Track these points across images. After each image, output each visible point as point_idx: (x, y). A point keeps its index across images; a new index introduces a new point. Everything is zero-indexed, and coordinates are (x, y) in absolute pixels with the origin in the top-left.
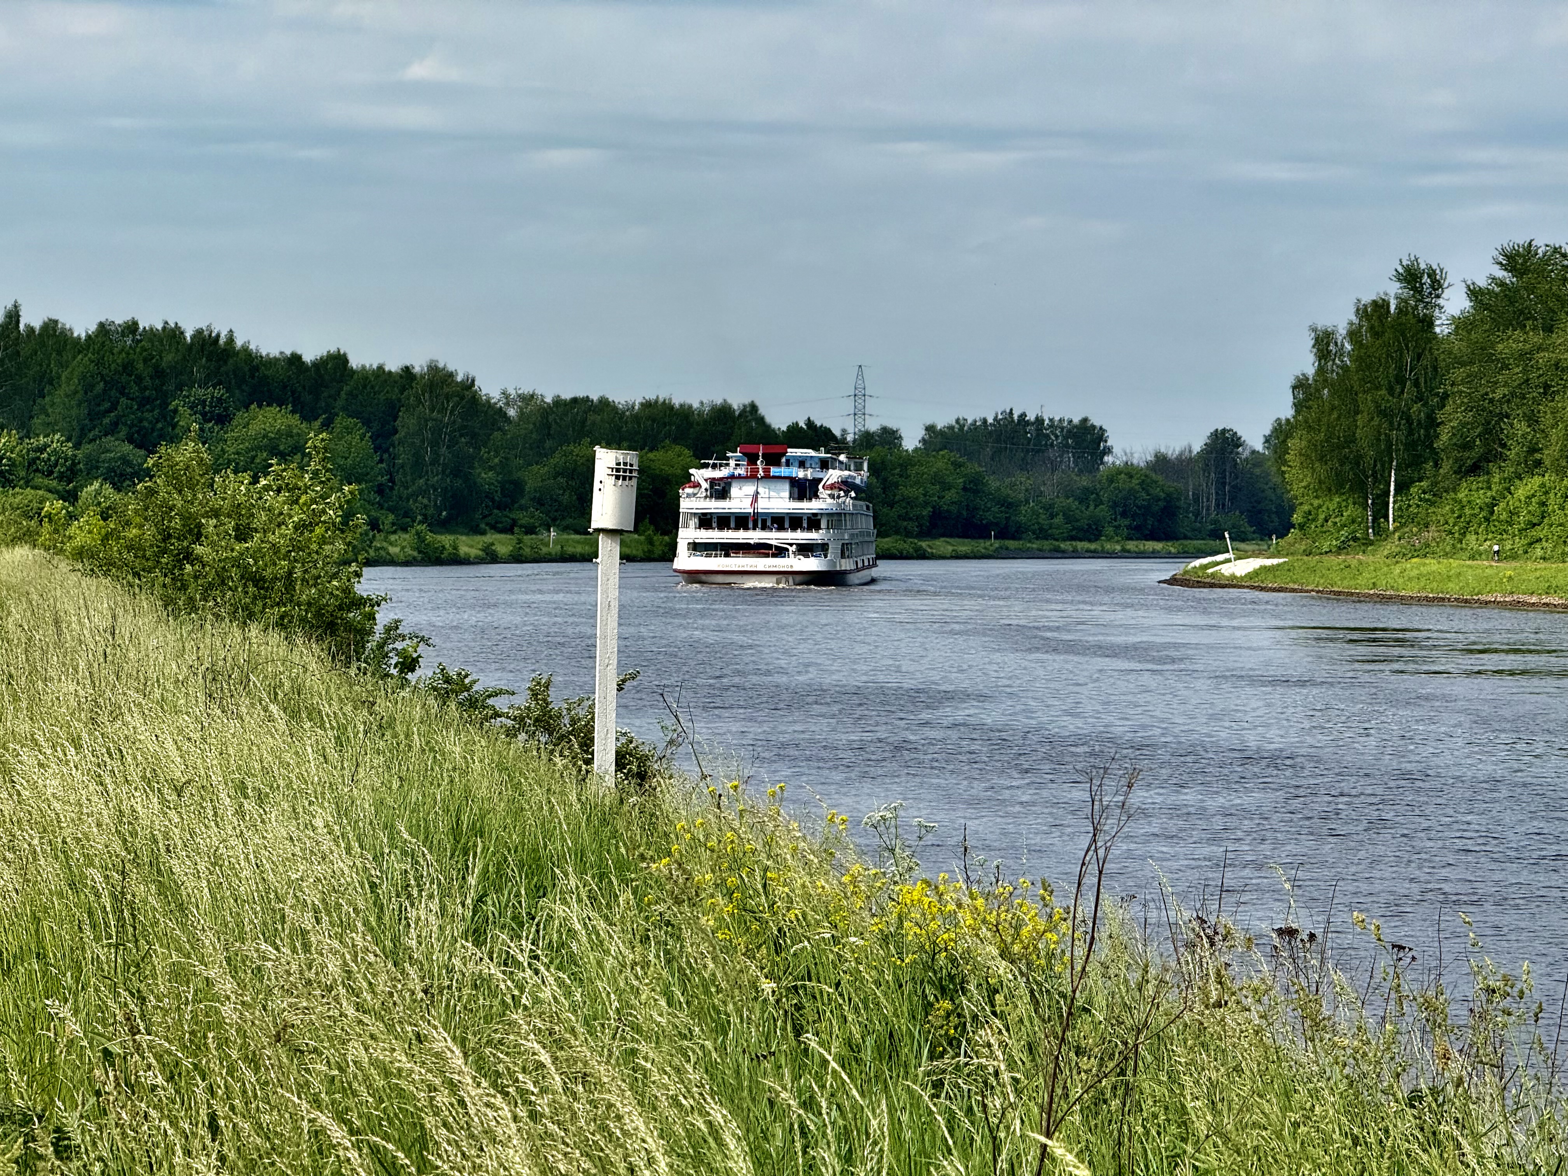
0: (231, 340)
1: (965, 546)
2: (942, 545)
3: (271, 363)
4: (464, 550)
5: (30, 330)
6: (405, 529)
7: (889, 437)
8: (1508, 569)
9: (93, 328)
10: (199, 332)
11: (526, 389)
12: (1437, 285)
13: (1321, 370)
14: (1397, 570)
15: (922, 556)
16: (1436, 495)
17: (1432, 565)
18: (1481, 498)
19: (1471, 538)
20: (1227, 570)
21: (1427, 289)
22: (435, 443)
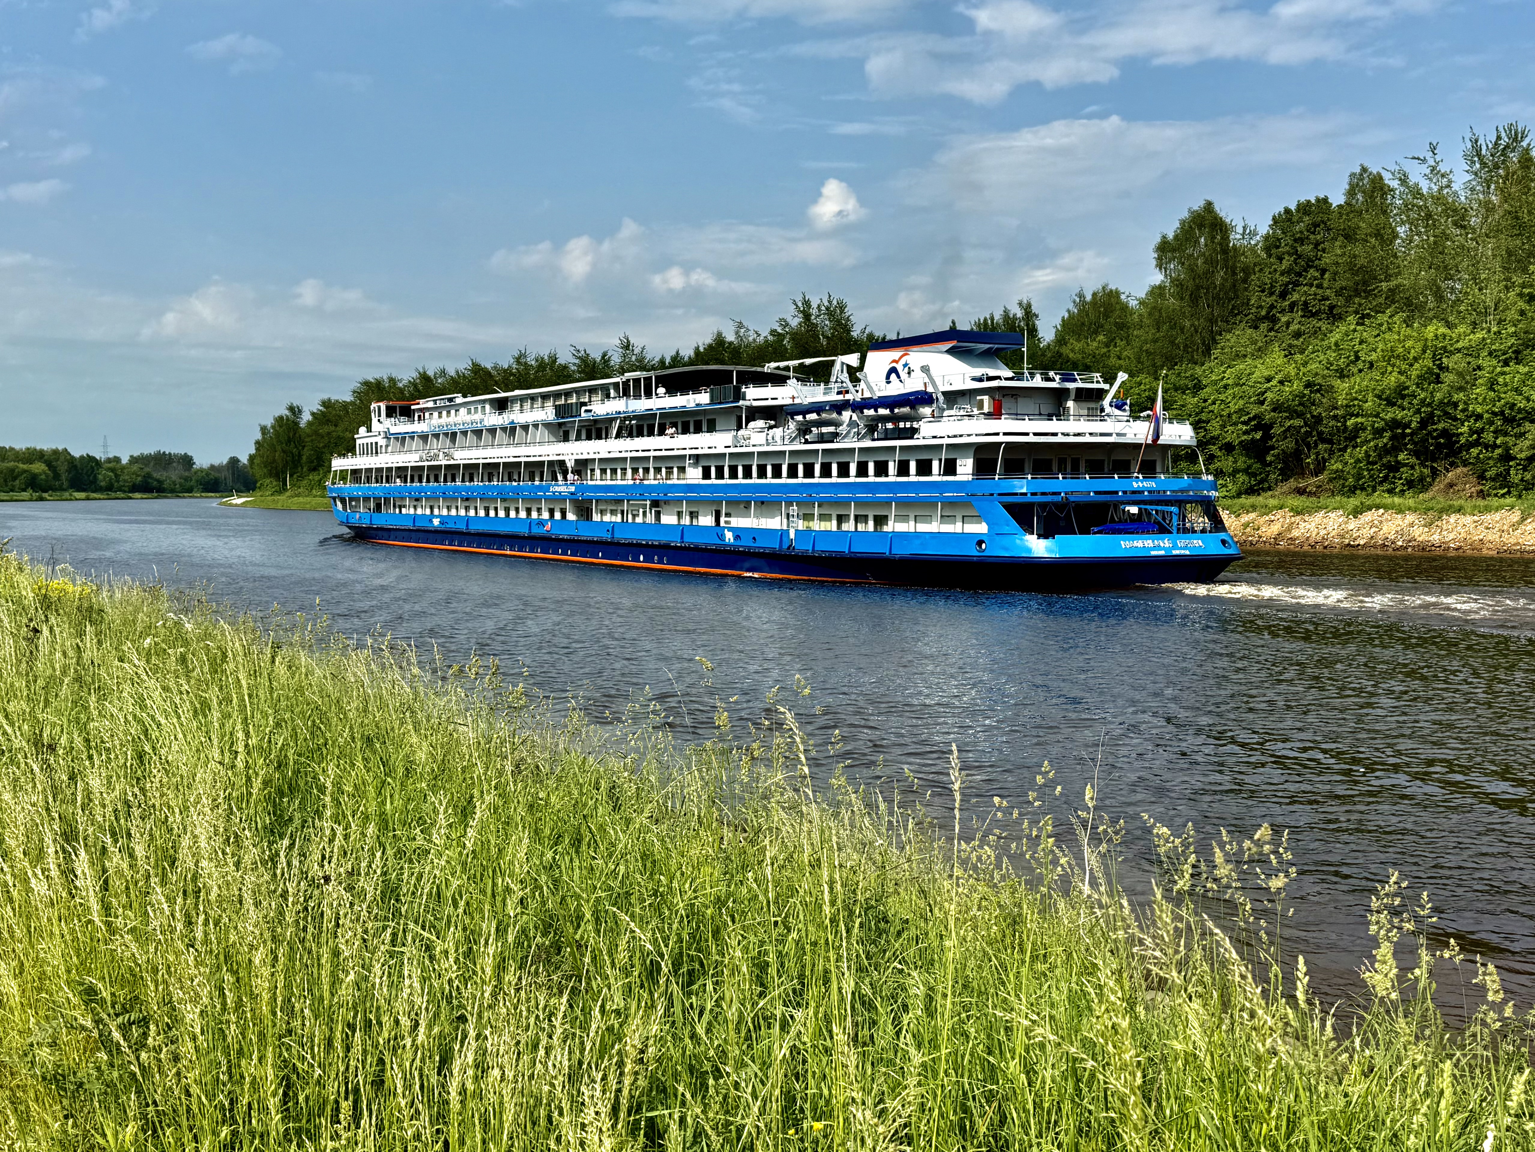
1: (145, 495)
2: (137, 495)
12: (300, 411)
13: (263, 438)
14: (291, 501)
15: (131, 498)
16: (302, 477)
17: (301, 499)
18: (317, 478)
20: (234, 502)
21: (297, 413)
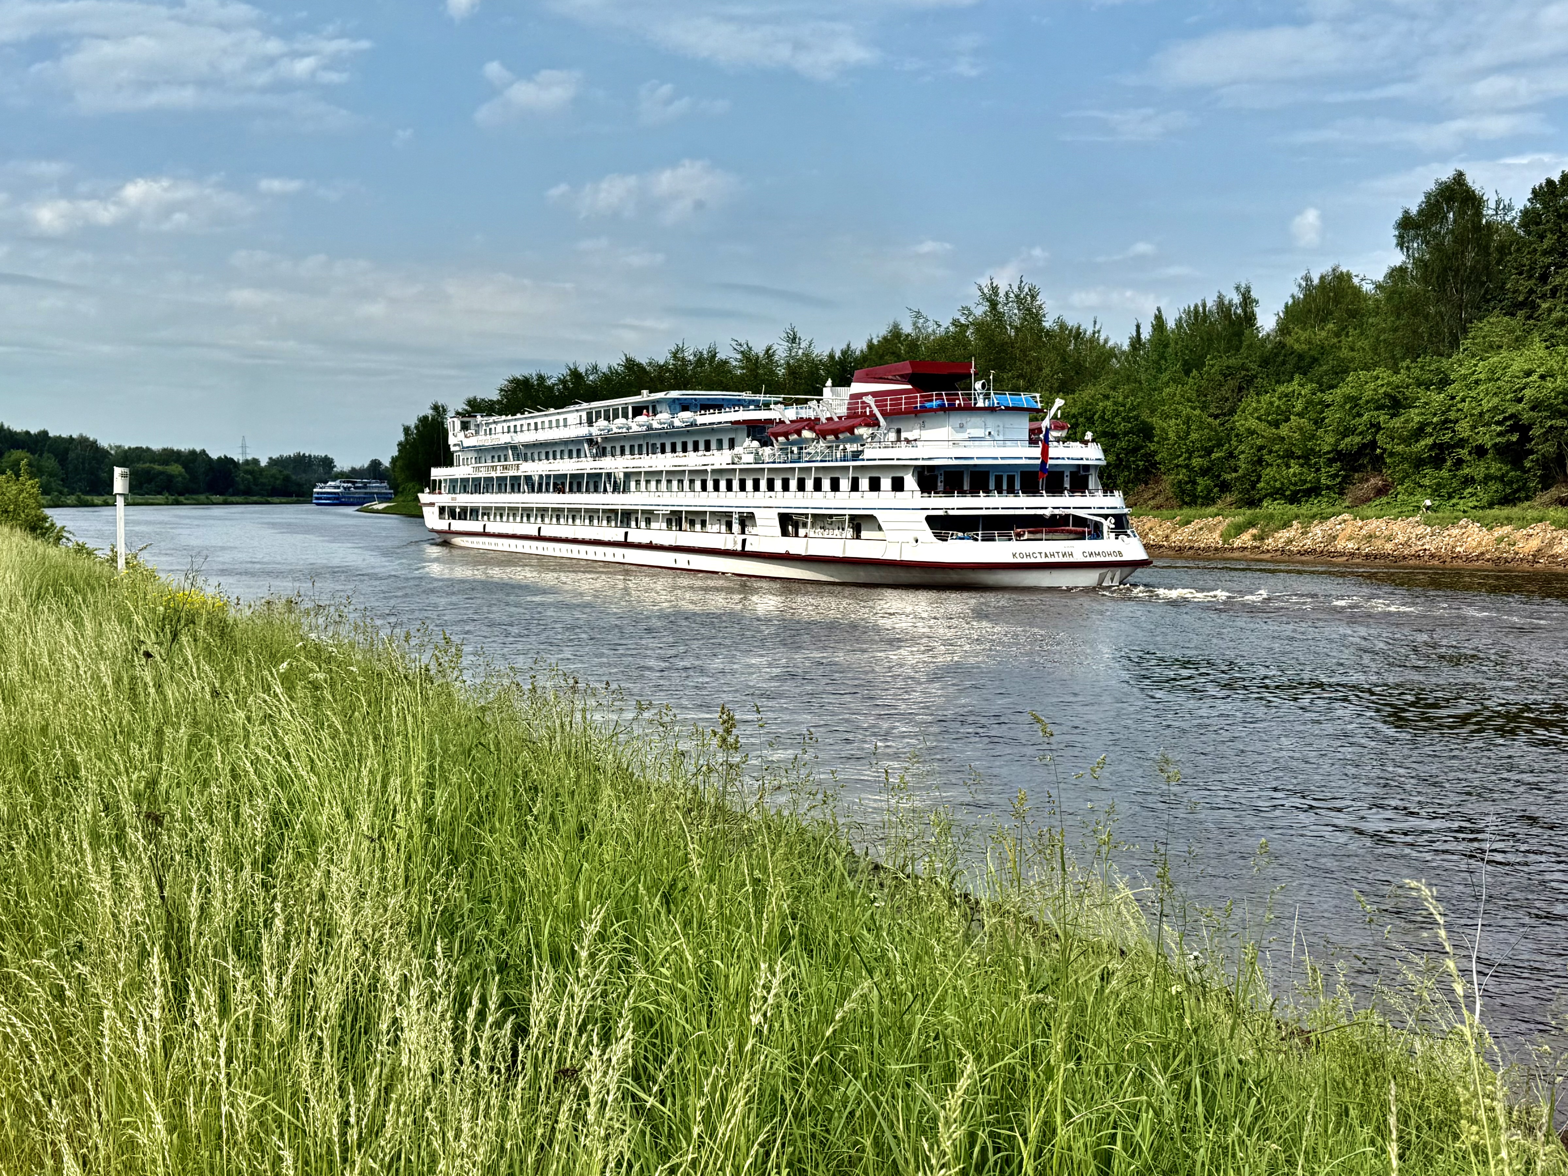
1: (284, 500)
4: (96, 501)
7: (256, 462)
11: (118, 444)
13: (406, 439)
15: (269, 503)
21: (441, 412)
22: (83, 463)
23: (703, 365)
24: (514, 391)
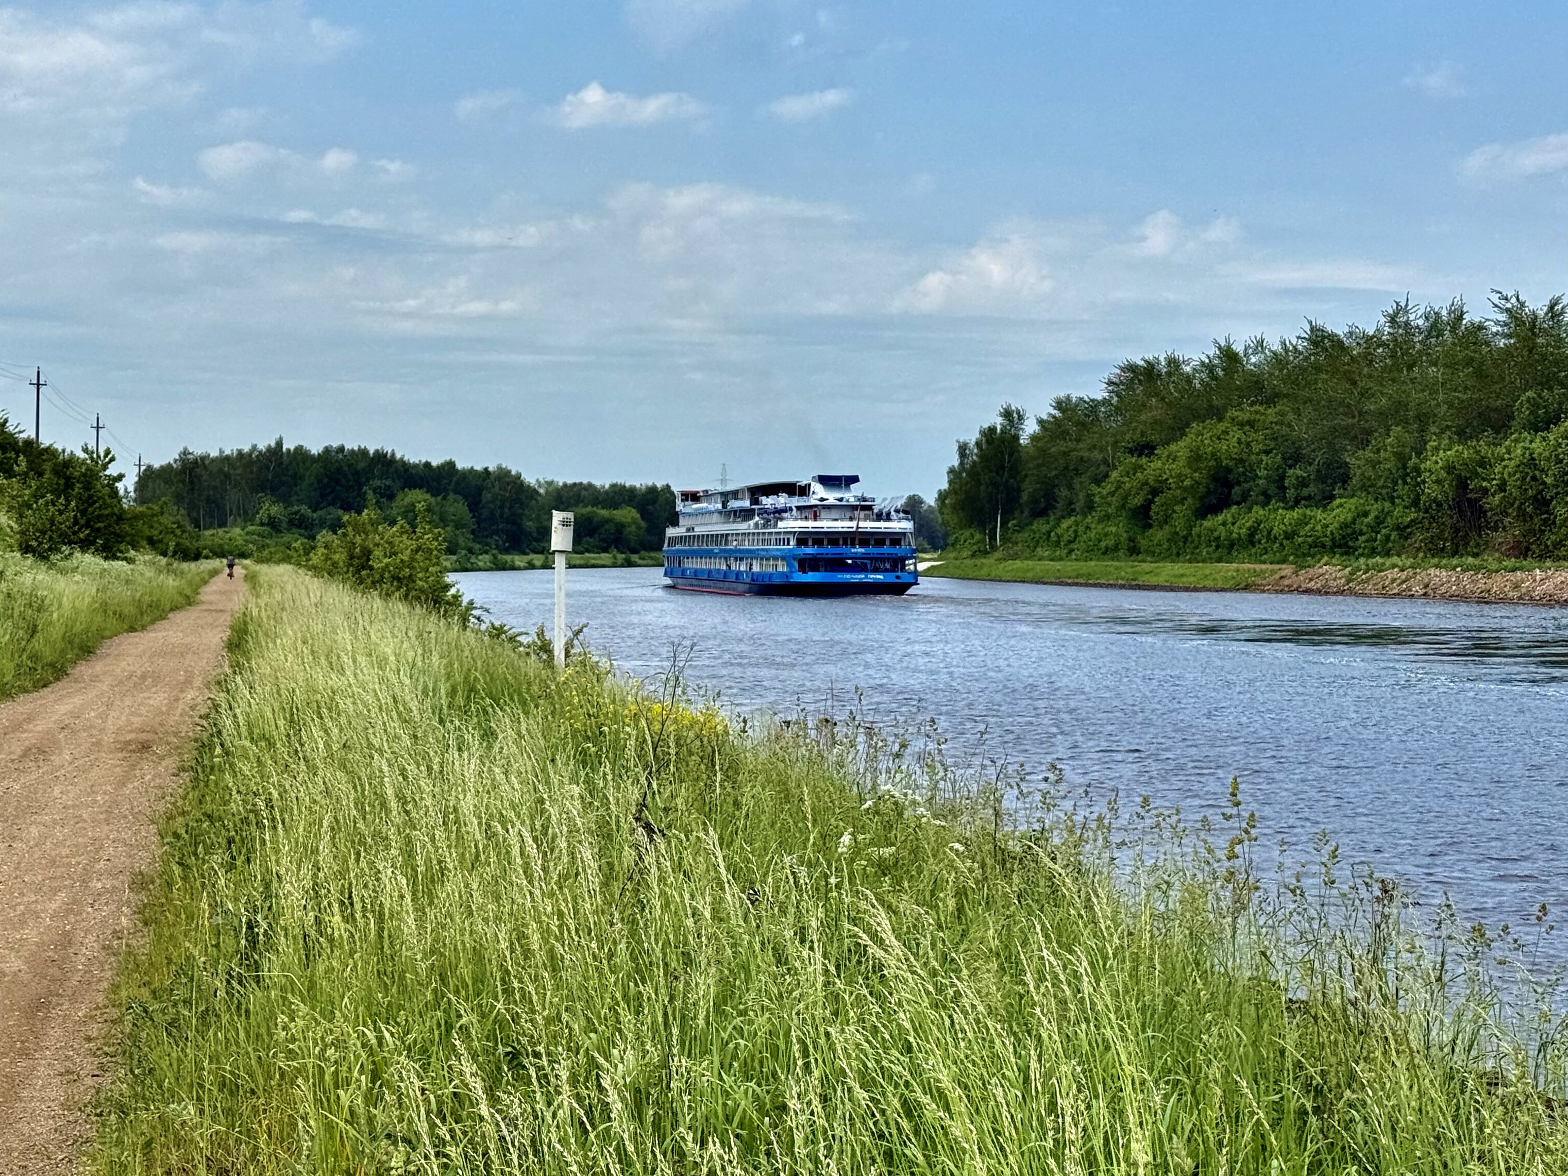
0: (393, 454)
3: (415, 466)
4: (517, 563)
5: (289, 450)
6: (486, 552)
8: (1058, 565)
9: (321, 450)
10: (377, 451)
11: (549, 479)
12: (1021, 417)
13: (962, 464)
14: (1001, 566)
16: (1021, 527)
17: (1019, 563)
18: (1045, 528)
19: (1039, 549)
21: (1016, 420)
22: (502, 507)
23: (1440, 334)
24: (1130, 384)
